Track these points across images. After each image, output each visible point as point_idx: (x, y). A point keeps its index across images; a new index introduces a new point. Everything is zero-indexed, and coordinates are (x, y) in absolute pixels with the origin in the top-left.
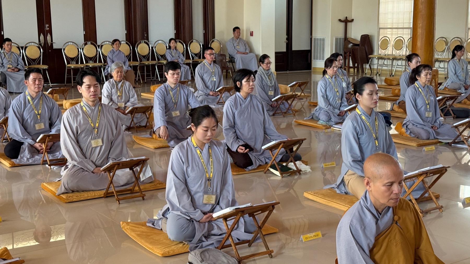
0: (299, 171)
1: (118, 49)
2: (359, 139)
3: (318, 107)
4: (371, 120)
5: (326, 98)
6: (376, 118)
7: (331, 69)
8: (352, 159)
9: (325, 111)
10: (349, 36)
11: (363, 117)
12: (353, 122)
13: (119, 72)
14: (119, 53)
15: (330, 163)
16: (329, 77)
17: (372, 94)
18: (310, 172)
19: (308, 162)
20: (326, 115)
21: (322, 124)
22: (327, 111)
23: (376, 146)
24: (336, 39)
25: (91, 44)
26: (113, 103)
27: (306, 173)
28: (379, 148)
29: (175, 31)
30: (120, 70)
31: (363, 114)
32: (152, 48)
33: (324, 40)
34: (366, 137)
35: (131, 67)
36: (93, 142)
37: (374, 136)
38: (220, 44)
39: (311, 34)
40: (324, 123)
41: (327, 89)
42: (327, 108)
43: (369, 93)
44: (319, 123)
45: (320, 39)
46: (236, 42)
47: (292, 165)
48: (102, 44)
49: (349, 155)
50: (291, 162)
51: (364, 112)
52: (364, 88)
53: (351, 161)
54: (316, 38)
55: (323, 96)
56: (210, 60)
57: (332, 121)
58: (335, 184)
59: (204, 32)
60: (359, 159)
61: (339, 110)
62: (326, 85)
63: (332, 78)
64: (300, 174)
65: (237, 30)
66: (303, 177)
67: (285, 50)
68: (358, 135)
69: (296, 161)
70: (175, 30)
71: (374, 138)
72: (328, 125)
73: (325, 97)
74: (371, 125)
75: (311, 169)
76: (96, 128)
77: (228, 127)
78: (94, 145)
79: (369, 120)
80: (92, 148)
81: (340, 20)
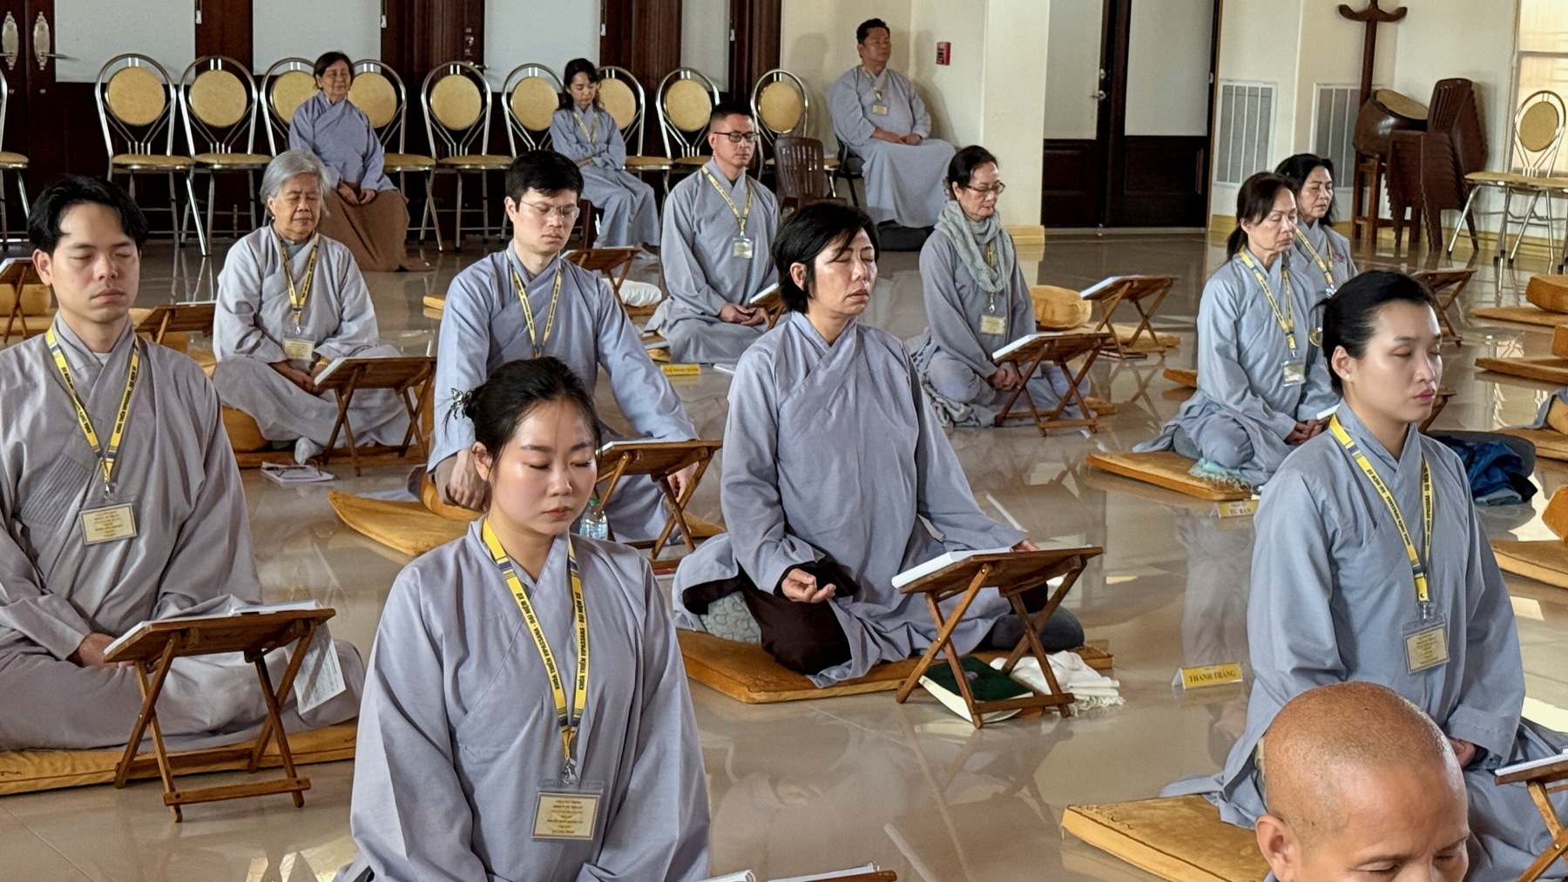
0: (1062, 701)
1: (342, 97)
2: (1334, 564)
3: (1196, 399)
4: (1399, 475)
5: (1238, 360)
6: (1426, 470)
7: (1267, 223)
8: (1295, 663)
9: (1227, 417)
10: (1380, 81)
11: (1364, 463)
12: (1310, 482)
13: (302, 197)
14: (343, 113)
15: (1219, 669)
16: (1257, 262)
17: (1408, 355)
18: (1116, 705)
19: (1113, 658)
20: (1232, 438)
21: (1209, 479)
22: (1235, 420)
23: (1421, 605)
24: (1325, 95)
25: (223, 68)
26: (262, 337)
27: (1095, 712)
28: (1432, 611)
29: (604, 27)
30: (306, 189)
31: (1362, 445)
32: (497, 97)
33: (1267, 94)
34: (1372, 556)
35: (394, 177)
36: (89, 518)
37: (1414, 556)
38: (801, 93)
39: (1213, 68)
40: (1220, 475)
41: (1244, 320)
42: (1238, 402)
43: (1395, 349)
44: (1196, 471)
45: (1253, 92)
46: (872, 85)
47: (1033, 671)
48: (276, 72)
49: (1281, 642)
50: (1030, 652)
51: (1370, 435)
52: (1371, 324)
53: (1288, 670)
54: (1235, 84)
55: (1223, 352)
56: (731, 164)
57: (1255, 465)
58: (1218, 776)
59: (733, 38)
60: (1329, 663)
61: (1295, 416)
62: (1238, 301)
63: (1268, 269)
64: (1067, 714)
65: (873, 32)
66: (1079, 727)
67: (1090, 133)
68: (1334, 548)
69: (1054, 650)
70: (602, 22)
71: (1413, 563)
72: (1237, 485)
73: (1234, 353)
74: (1401, 502)
75: (1122, 690)
76: (111, 456)
77: (744, 476)
78: (93, 536)
79: (1392, 478)
80: (86, 547)
81: (1345, 11)
